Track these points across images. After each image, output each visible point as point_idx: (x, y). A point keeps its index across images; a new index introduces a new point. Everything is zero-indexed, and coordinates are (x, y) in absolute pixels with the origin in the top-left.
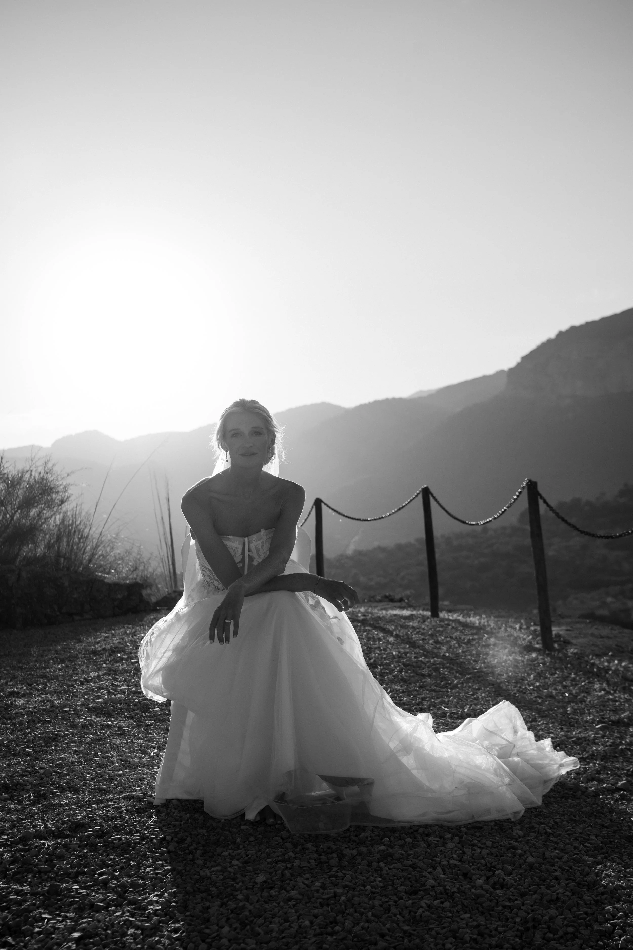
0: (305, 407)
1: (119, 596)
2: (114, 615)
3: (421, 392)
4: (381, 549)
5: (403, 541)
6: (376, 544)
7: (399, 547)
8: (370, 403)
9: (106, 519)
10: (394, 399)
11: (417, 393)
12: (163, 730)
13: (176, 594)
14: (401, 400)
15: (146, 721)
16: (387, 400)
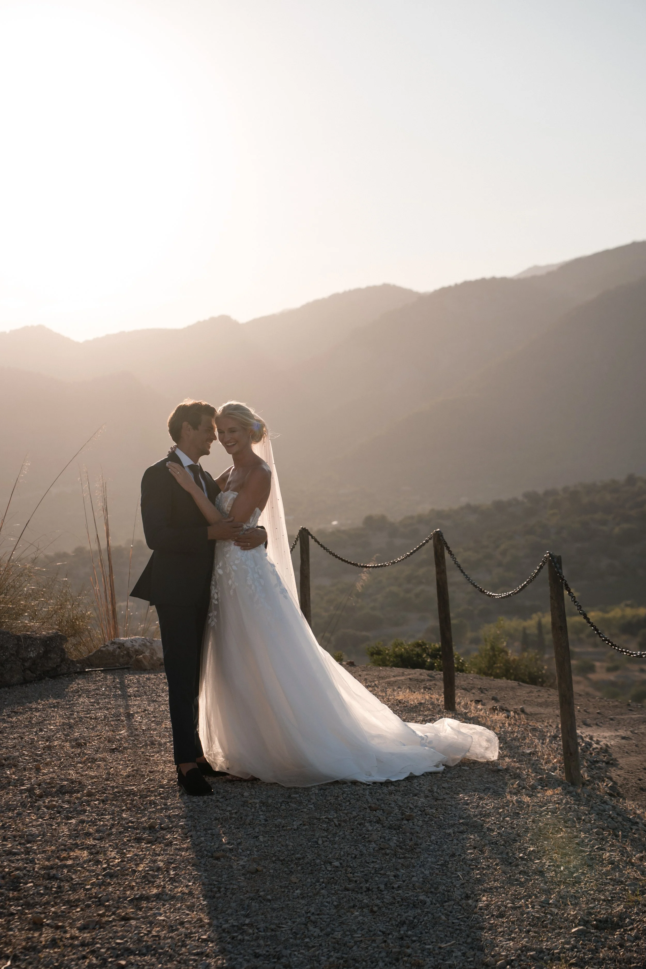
0: (358, 291)
1: (32, 655)
2: (25, 682)
3: (536, 268)
4: (470, 508)
5: (505, 497)
6: (464, 500)
7: (499, 506)
8: (456, 285)
9: (15, 544)
10: (494, 280)
11: (529, 270)
12: (29, 923)
13: (115, 646)
14: (504, 280)
15: (11, 906)
16: (483, 280)
